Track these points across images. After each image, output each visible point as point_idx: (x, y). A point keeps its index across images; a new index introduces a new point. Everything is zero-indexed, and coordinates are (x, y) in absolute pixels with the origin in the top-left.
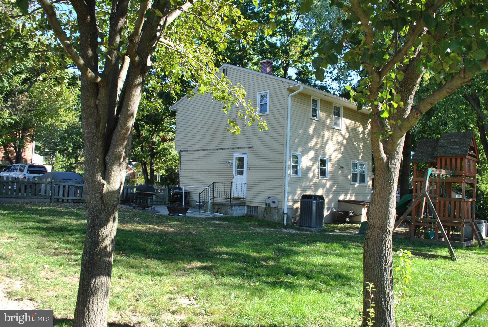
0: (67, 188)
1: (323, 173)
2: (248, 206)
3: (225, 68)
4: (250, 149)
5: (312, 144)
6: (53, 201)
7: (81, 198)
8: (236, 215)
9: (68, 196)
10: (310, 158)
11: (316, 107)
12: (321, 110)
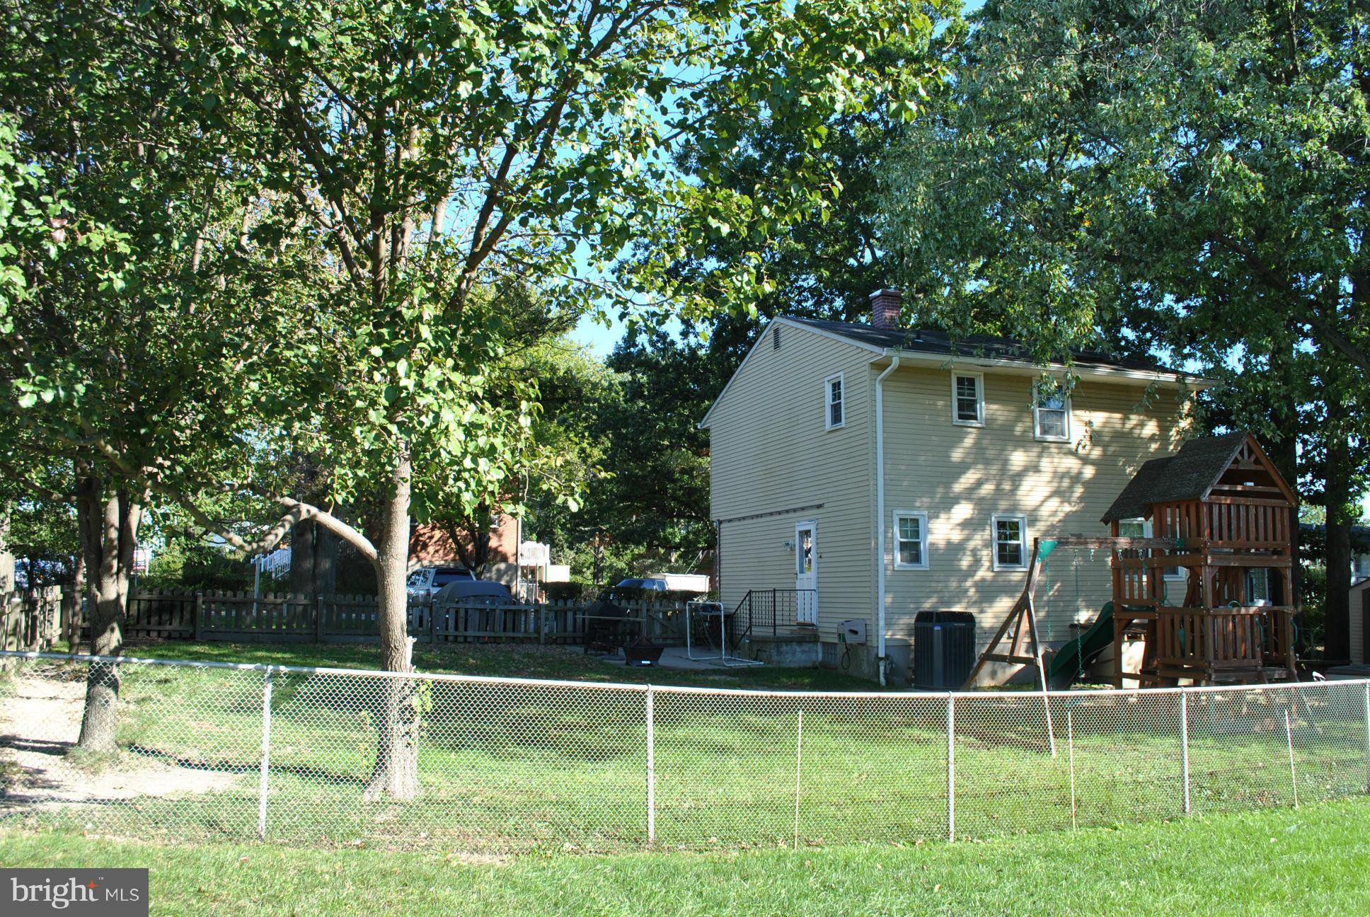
0: (462, 613)
1: (1009, 556)
2: (824, 644)
3: (775, 327)
4: (821, 511)
5: (960, 486)
6: (435, 639)
7: (493, 634)
8: (792, 665)
9: (466, 630)
10: (960, 521)
11: (973, 395)
12: (989, 400)
